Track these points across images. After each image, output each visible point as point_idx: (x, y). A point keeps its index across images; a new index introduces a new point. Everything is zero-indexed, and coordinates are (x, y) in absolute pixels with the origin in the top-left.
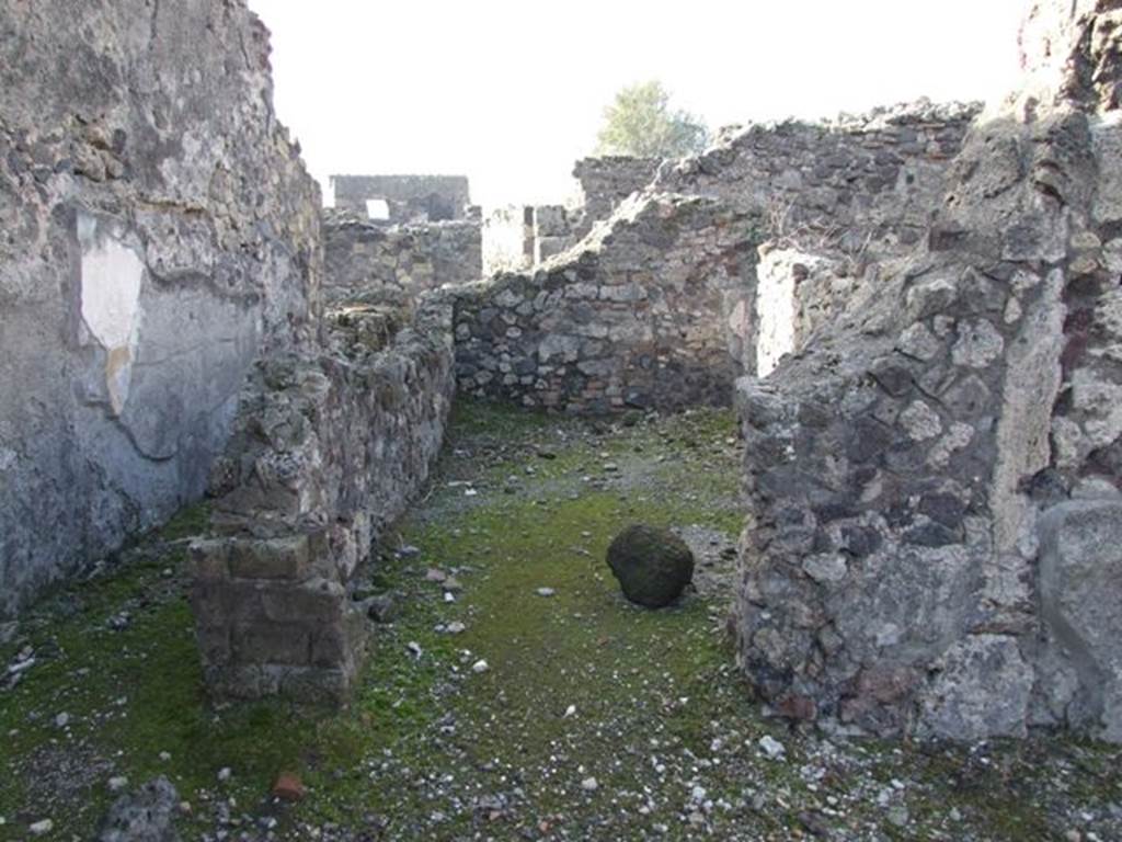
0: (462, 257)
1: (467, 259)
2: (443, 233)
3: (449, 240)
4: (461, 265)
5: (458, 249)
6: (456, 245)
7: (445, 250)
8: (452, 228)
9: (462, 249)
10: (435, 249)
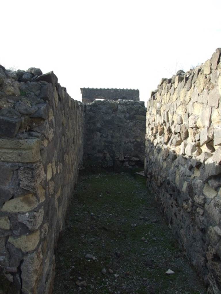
0: (131, 124)
1: (135, 125)
2: (119, 107)
3: (123, 112)
4: (131, 129)
5: (129, 118)
6: (128, 115)
7: (120, 118)
8: (125, 104)
9: (132, 118)
10: (113, 117)
